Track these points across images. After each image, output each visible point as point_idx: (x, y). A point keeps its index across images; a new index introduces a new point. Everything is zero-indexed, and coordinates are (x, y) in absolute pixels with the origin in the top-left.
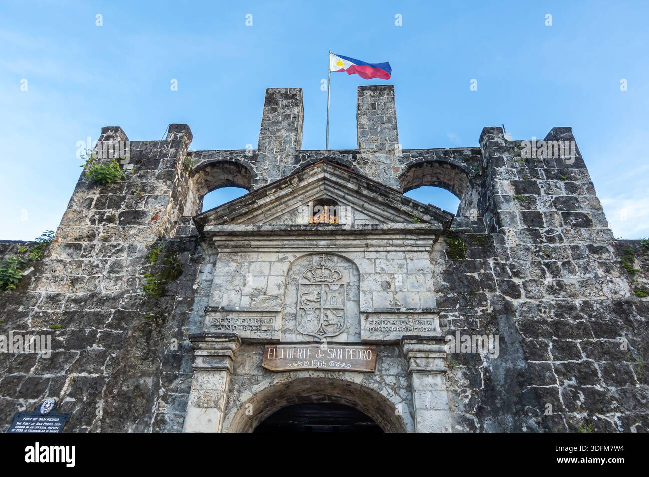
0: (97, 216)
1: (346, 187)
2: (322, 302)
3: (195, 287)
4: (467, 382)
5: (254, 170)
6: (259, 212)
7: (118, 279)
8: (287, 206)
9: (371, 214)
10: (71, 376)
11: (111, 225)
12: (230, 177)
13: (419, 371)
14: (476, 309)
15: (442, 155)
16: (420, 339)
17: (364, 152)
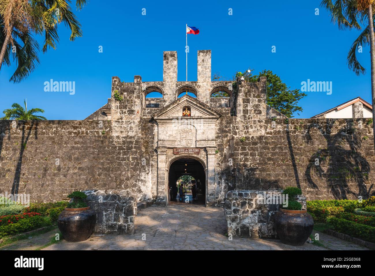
0: (121, 112)
1: (192, 103)
2: (187, 138)
3: (154, 134)
4: (220, 156)
7: (133, 131)
8: (176, 109)
9: (200, 111)
10: (130, 156)
11: (126, 114)
13: (209, 154)
14: (225, 138)
15: (225, 84)
16: (210, 147)
17: (199, 82)
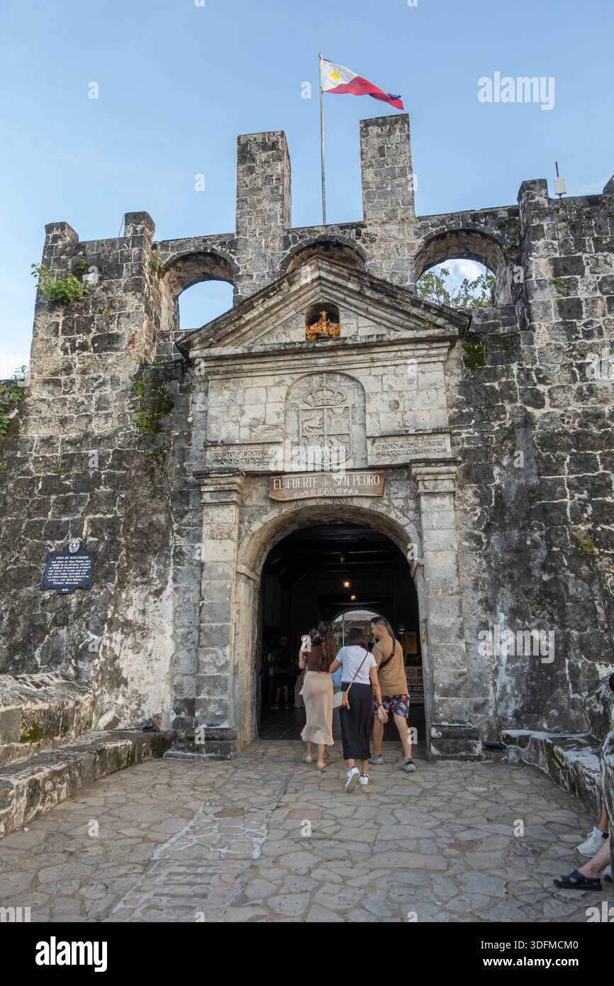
0: (68, 344)
1: (345, 288)
2: (325, 428)
3: (190, 420)
4: (477, 501)
5: (236, 262)
6: (248, 328)
7: (108, 416)
8: (279, 317)
9: (376, 319)
10: (87, 518)
11: (85, 354)
12: (207, 270)
13: (426, 494)
14: (493, 423)
15: (470, 221)
16: (428, 462)
17: (370, 225)
